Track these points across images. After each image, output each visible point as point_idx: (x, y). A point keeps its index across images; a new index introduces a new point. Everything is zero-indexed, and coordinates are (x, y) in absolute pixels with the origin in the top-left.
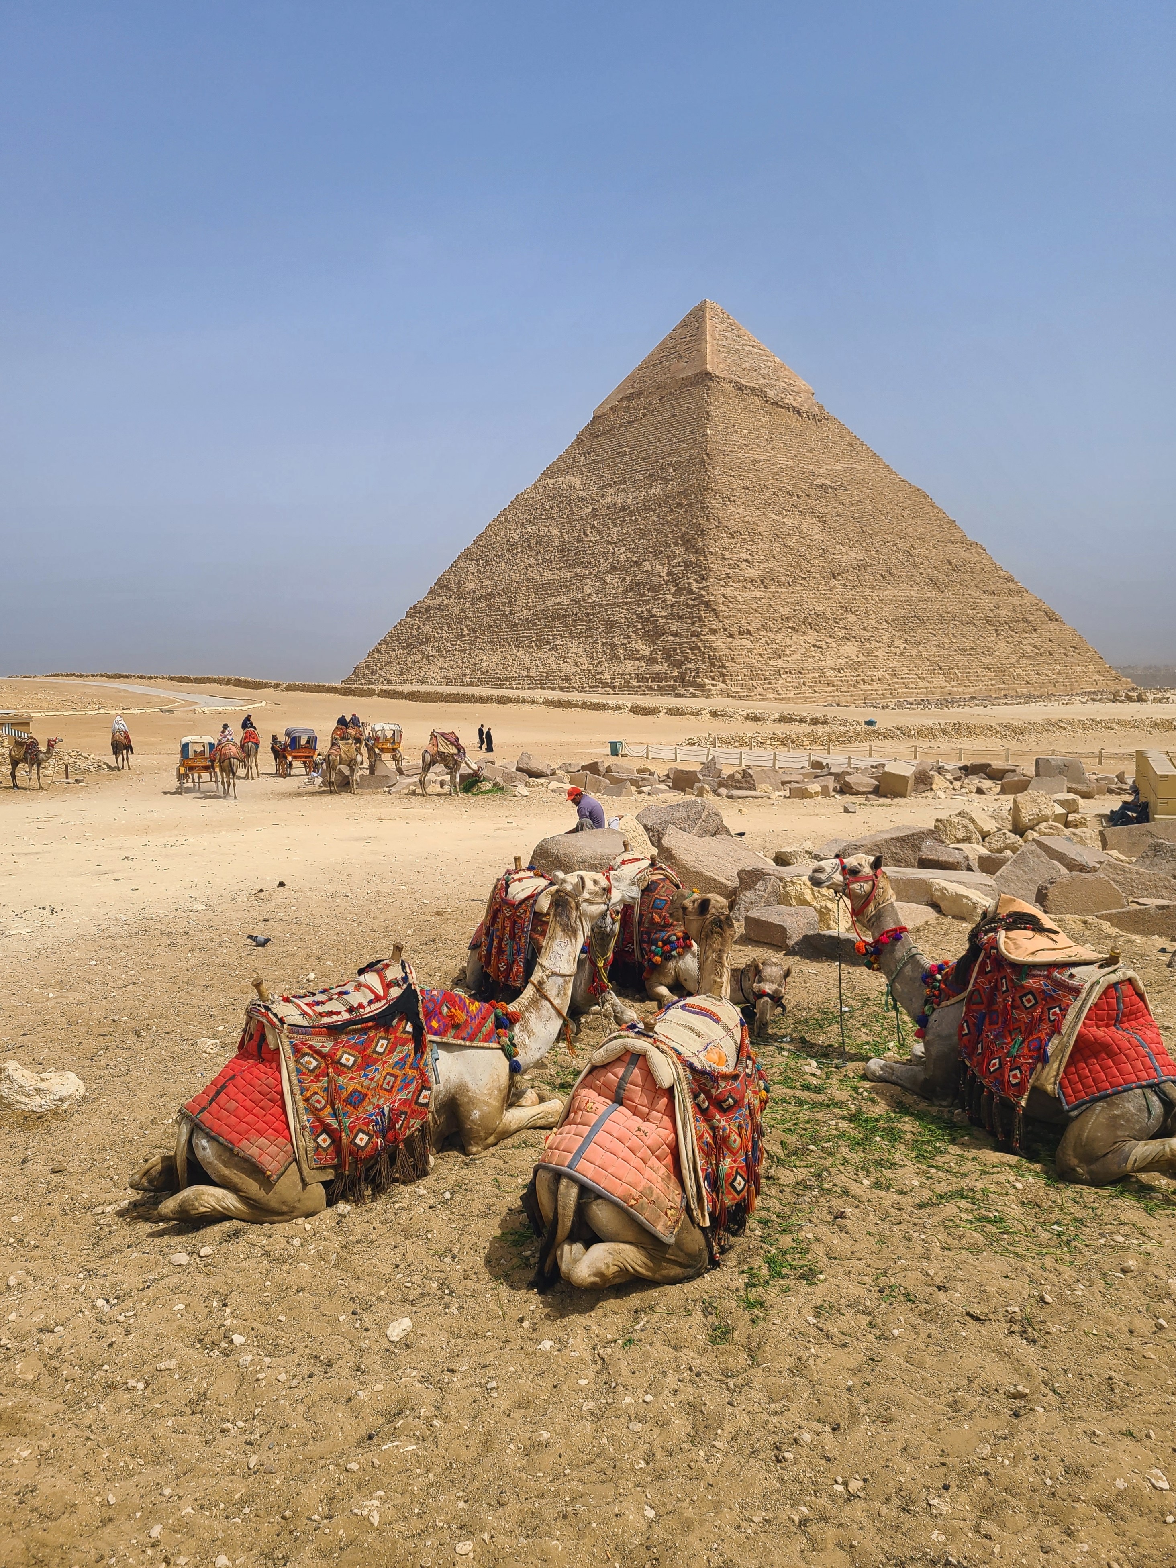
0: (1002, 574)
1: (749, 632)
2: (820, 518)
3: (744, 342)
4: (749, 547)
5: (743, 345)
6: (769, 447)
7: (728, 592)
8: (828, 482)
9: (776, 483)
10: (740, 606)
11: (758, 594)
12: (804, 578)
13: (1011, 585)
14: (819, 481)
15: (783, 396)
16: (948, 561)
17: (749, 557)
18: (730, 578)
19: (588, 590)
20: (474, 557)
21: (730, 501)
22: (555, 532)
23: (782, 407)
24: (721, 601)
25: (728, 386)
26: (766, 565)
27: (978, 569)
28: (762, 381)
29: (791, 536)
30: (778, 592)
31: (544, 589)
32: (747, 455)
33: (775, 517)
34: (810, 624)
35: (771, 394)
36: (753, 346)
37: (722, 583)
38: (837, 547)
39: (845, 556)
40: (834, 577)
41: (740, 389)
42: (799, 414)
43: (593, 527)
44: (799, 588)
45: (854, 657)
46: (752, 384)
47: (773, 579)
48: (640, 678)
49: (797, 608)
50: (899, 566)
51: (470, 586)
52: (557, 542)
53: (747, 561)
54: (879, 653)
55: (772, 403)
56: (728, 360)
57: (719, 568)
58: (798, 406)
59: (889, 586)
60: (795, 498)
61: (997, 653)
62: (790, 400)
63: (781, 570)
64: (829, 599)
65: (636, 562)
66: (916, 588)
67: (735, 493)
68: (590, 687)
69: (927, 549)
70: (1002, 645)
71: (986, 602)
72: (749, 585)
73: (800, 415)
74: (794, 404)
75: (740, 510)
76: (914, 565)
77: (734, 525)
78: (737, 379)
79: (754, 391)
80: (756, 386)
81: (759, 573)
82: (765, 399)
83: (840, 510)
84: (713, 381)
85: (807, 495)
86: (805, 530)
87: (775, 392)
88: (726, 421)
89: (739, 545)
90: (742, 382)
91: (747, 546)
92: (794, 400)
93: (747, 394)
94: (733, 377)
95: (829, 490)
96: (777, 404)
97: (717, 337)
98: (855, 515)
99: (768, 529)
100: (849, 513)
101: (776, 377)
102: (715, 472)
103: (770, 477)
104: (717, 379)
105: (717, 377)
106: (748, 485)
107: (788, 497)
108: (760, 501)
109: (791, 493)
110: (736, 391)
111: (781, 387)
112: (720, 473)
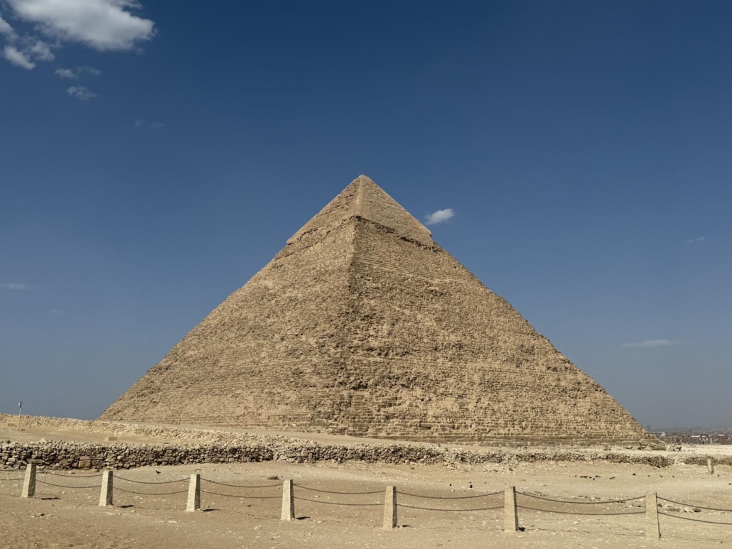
0: (561, 357)
3: (386, 201)
6: (397, 264)
7: (355, 357)
8: (438, 289)
9: (399, 286)
10: (363, 367)
11: (379, 359)
12: (416, 351)
13: (567, 365)
14: (431, 288)
15: (410, 234)
16: (522, 346)
17: (375, 334)
18: (358, 347)
19: (263, 355)
20: (198, 333)
21: (365, 296)
22: (251, 316)
23: (408, 241)
25: (372, 226)
26: (386, 340)
28: (395, 224)
29: (408, 321)
30: (394, 359)
31: (236, 354)
32: (380, 268)
33: (397, 309)
34: (417, 383)
35: (401, 232)
36: (391, 204)
38: (442, 331)
39: (447, 338)
40: (438, 351)
41: (380, 228)
42: (420, 246)
43: (274, 312)
45: (449, 407)
46: (389, 226)
47: (391, 350)
48: (284, 417)
49: (408, 371)
50: (487, 346)
51: (191, 353)
52: (250, 323)
54: (471, 407)
55: (401, 238)
56: (373, 210)
58: (420, 241)
59: (479, 360)
60: (413, 297)
61: (558, 412)
62: (414, 237)
63: (398, 344)
64: (433, 366)
65: (297, 335)
66: (498, 362)
68: (251, 425)
69: (507, 337)
70: (562, 406)
71: (550, 375)
72: (373, 353)
74: (417, 239)
75: (372, 302)
77: (366, 311)
78: (378, 222)
79: (390, 231)
80: (392, 227)
81: (382, 344)
82: (397, 235)
83: (446, 307)
84: (361, 221)
85: (422, 296)
86: (419, 318)
87: (404, 232)
88: (368, 246)
89: (368, 325)
90: (382, 223)
91: (374, 326)
92: (417, 237)
93: (384, 231)
94: (375, 220)
95: (438, 294)
96: (405, 238)
97: (367, 196)
98: (456, 311)
99: (391, 316)
100: (451, 310)
101: (405, 223)
102: (356, 276)
103: (396, 283)
104: (364, 221)
105: (365, 219)
106: (379, 287)
107: (408, 296)
108: (387, 297)
109: (410, 294)
110: (377, 229)
111: (409, 229)
112: (359, 277)
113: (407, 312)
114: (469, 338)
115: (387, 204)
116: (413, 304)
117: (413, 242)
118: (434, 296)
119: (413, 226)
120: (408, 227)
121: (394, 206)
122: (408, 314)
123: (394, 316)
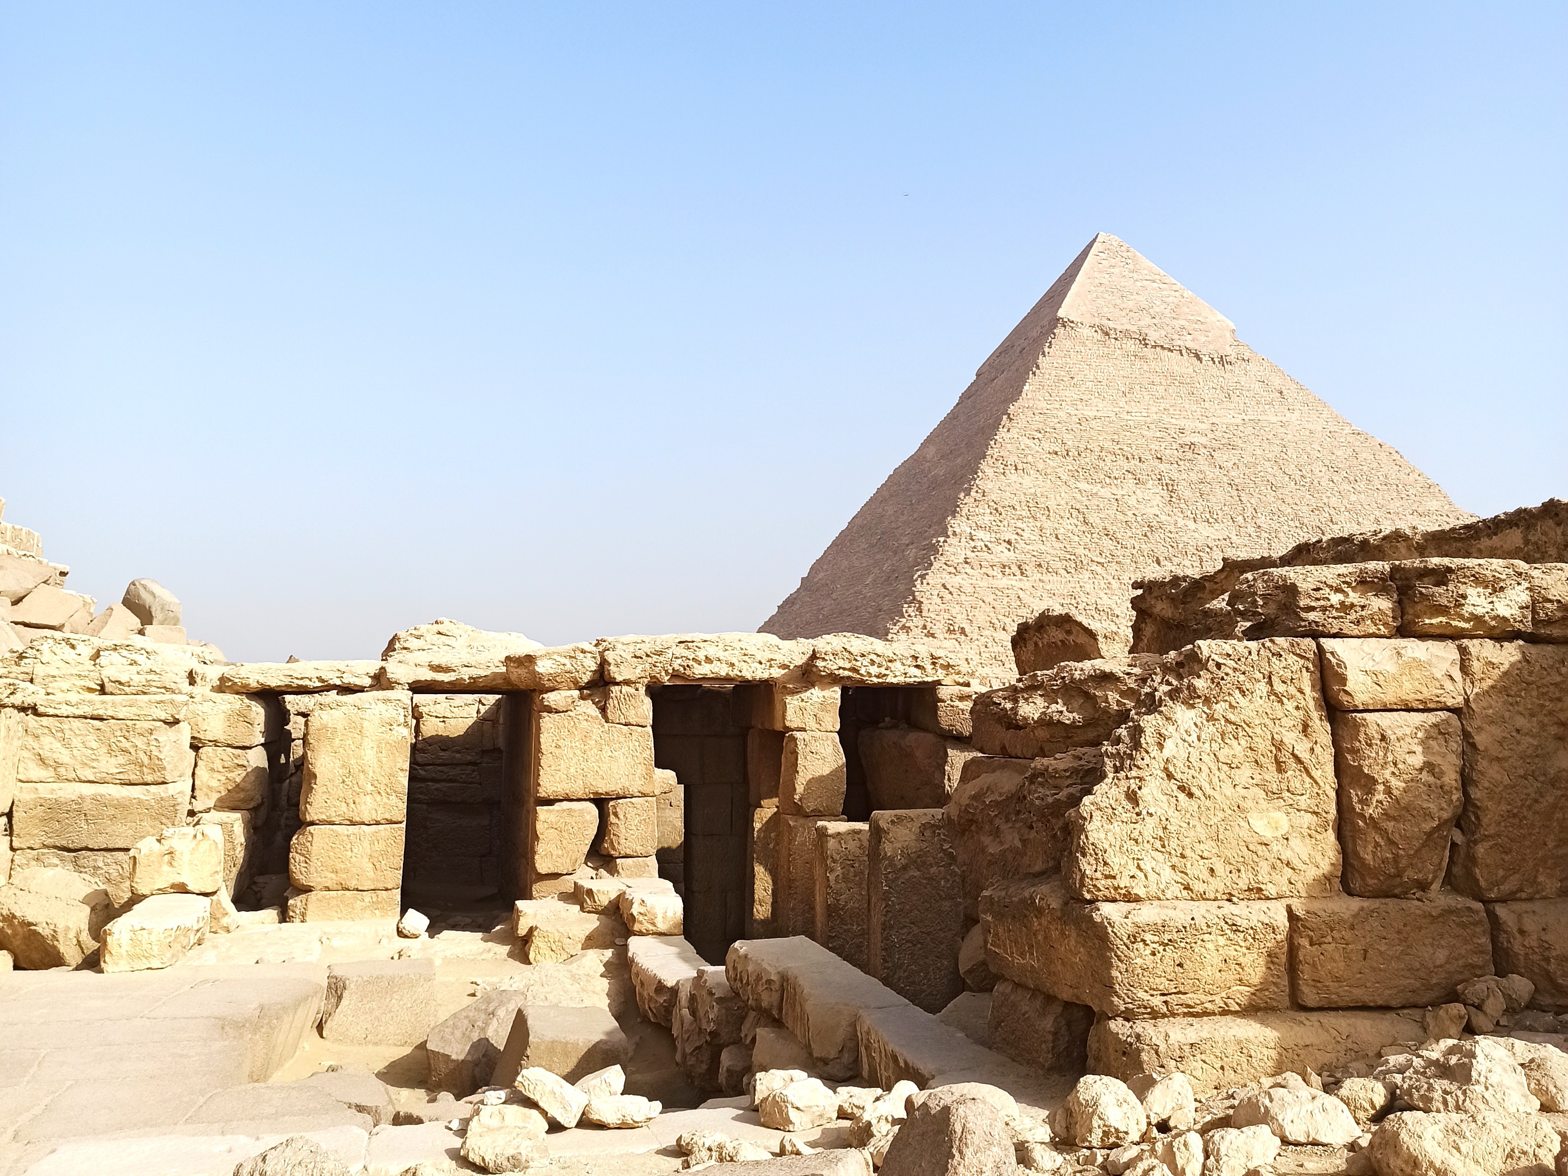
1: (963, 631)
2: (1171, 488)
3: (1141, 277)
4: (1024, 526)
7: (954, 581)
10: (963, 597)
11: (1003, 582)
12: (1102, 564)
14: (1187, 440)
15: (1176, 337)
17: (1013, 537)
18: (966, 563)
21: (1016, 469)
23: (1170, 350)
24: (935, 593)
25: (1086, 332)
26: (1037, 547)
28: (1148, 320)
29: (1100, 510)
30: (1041, 581)
32: (1072, 413)
33: (1083, 486)
35: (1153, 336)
37: (952, 570)
38: (1182, 523)
40: (1158, 563)
41: (1107, 334)
42: (1197, 356)
44: (1087, 575)
46: (1127, 326)
47: (1040, 565)
49: (1068, 601)
53: (1009, 542)
55: (1154, 347)
56: (1100, 301)
57: (954, 549)
58: (1197, 347)
60: (1137, 462)
62: (1187, 341)
63: (1060, 553)
67: (1030, 459)
72: (996, 571)
73: (1200, 359)
74: (1190, 345)
75: (1027, 481)
77: (1008, 499)
78: (1105, 322)
79: (1127, 334)
80: (1135, 329)
81: (1021, 557)
82: (1144, 342)
83: (1212, 475)
84: (1065, 327)
85: (1158, 458)
86: (1132, 501)
87: (1163, 333)
88: (1063, 373)
89: (1005, 523)
90: (1111, 324)
91: (1019, 524)
92: (1193, 340)
93: (1116, 339)
94: (1097, 321)
95: (1203, 450)
96: (1162, 346)
97: (1096, 275)
98: (1237, 481)
99: (1063, 502)
100: (1225, 479)
101: (1174, 315)
102: (1009, 435)
103: (1101, 438)
104: (1072, 325)
105: (1072, 322)
106: (1057, 449)
107: (1122, 461)
108: (1070, 467)
109: (1130, 456)
110: (1099, 336)
111: (1177, 326)
112: (1016, 436)
113: (1105, 492)
114: (1251, 530)
115: (1139, 284)
116: (1130, 476)
117: (1180, 351)
118: (1189, 455)
119: (1192, 318)
120: (1177, 323)
121: (1155, 285)
122: (1109, 495)
123: (1073, 502)
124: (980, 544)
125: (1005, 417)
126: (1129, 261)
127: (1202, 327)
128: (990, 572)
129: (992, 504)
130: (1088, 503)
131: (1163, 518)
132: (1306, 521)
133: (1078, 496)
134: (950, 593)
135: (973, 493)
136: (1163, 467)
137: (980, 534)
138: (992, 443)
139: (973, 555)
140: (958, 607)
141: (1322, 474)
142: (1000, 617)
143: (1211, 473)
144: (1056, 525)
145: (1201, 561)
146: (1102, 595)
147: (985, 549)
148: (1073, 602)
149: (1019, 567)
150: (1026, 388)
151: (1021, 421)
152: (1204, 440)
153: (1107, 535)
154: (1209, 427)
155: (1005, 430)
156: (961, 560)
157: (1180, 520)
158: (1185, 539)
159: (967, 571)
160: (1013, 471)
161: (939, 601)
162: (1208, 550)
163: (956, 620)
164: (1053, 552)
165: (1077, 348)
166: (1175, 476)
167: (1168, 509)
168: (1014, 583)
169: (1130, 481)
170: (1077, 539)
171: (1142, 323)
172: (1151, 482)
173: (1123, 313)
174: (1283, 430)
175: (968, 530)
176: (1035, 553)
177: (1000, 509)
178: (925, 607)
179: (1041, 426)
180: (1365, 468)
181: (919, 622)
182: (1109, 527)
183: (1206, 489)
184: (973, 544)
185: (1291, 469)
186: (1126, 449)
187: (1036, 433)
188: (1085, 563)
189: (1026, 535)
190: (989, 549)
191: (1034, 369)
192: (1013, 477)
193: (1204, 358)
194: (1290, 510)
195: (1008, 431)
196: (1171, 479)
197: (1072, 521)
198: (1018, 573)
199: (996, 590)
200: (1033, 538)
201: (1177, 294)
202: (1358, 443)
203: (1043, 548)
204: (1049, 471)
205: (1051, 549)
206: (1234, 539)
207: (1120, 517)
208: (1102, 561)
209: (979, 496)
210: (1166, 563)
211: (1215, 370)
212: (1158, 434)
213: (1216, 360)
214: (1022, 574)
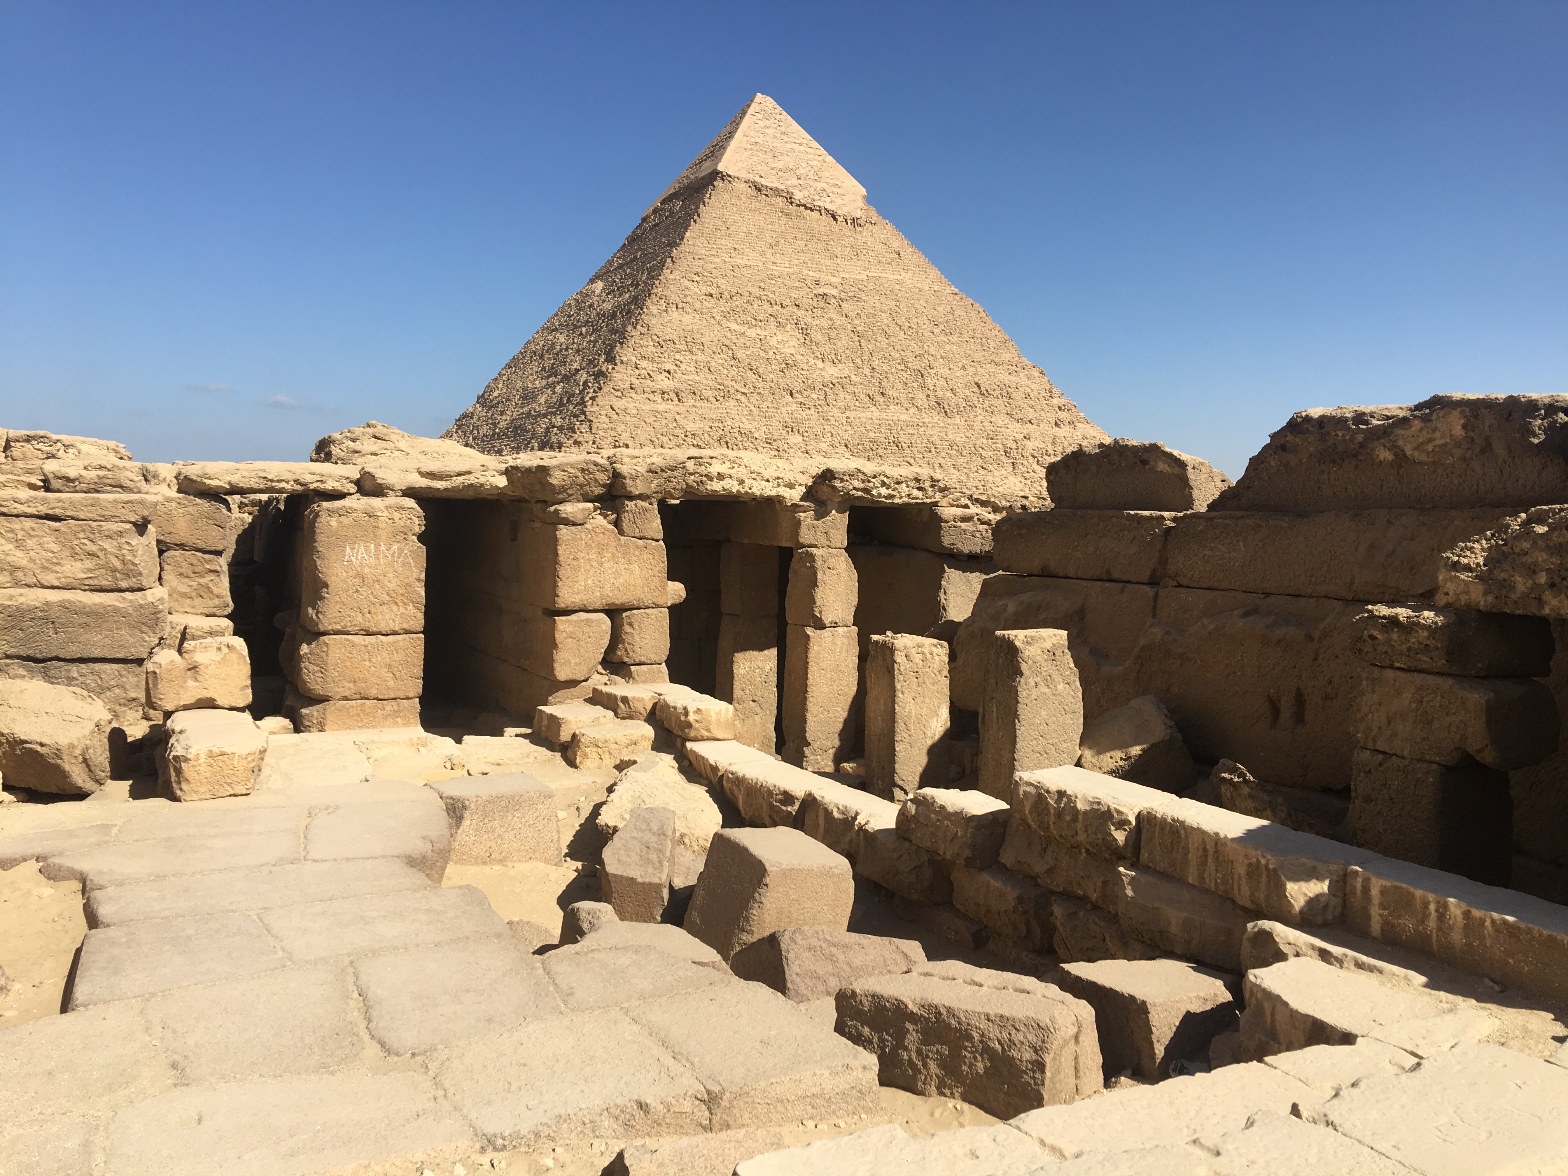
2: (805, 331)
3: (790, 139)
4: (681, 358)
5: (786, 142)
6: (769, 252)
7: (619, 404)
10: (628, 418)
11: (662, 406)
12: (744, 394)
14: (821, 291)
15: (817, 197)
16: (976, 384)
17: (672, 368)
18: (632, 388)
20: (513, 364)
21: (677, 308)
23: (812, 210)
24: (604, 413)
25: (743, 186)
26: (692, 377)
27: (1018, 396)
28: (794, 181)
29: (746, 347)
30: (694, 406)
32: (727, 260)
33: (734, 326)
34: (727, 443)
35: (798, 196)
36: (800, 144)
38: (812, 362)
39: (818, 372)
40: (791, 395)
41: (759, 190)
42: (834, 217)
44: (733, 403)
46: (776, 185)
47: (694, 393)
49: (716, 424)
50: (899, 386)
53: (669, 372)
55: (798, 205)
56: (754, 159)
57: (621, 376)
58: (834, 209)
59: (873, 408)
60: (779, 307)
62: (826, 202)
63: (711, 383)
64: (770, 417)
66: (913, 410)
67: (689, 299)
69: (950, 369)
71: (1016, 430)
72: (658, 398)
73: (835, 219)
74: (828, 206)
75: (687, 319)
76: (923, 387)
77: (669, 333)
78: (757, 179)
79: (776, 192)
80: (782, 187)
81: (678, 385)
82: (790, 200)
83: (839, 322)
84: (723, 180)
85: (796, 305)
86: (773, 342)
87: (807, 193)
88: (720, 223)
89: (666, 355)
90: (763, 182)
91: (678, 356)
92: (831, 202)
93: (766, 195)
94: (751, 177)
95: (833, 300)
96: (805, 206)
97: (752, 133)
98: (858, 328)
99: (715, 339)
100: (849, 326)
101: (816, 178)
102: (672, 277)
103: (750, 284)
104: (729, 179)
105: (730, 176)
106: (713, 292)
107: (766, 306)
108: (723, 309)
109: (773, 302)
110: (752, 192)
111: (819, 188)
112: (678, 277)
113: (752, 333)
114: (867, 371)
115: (788, 146)
116: (772, 319)
117: (820, 211)
118: (822, 304)
119: (831, 182)
120: (820, 185)
121: (802, 148)
122: (754, 335)
123: (724, 340)
124: (643, 372)
125: (669, 260)
126: (781, 124)
127: (839, 191)
128: (651, 396)
129: (655, 337)
130: (736, 341)
131: (799, 357)
132: (910, 365)
133: (729, 335)
134: (617, 414)
135: (639, 327)
136: (801, 313)
137: (643, 364)
138: (657, 282)
139: (637, 382)
140: (623, 427)
141: (925, 326)
142: (659, 436)
143: (839, 320)
144: (709, 359)
145: (826, 394)
146: (744, 420)
147: (648, 377)
148: (720, 425)
149: (677, 394)
150: (687, 234)
151: (683, 264)
152: (834, 292)
153: (751, 369)
154: (840, 280)
155: (669, 271)
156: (628, 385)
157: (811, 359)
158: (814, 376)
159: (632, 395)
160: (674, 309)
161: (607, 420)
162: (831, 386)
163: (621, 437)
164: (705, 382)
165: (733, 201)
166: (809, 320)
167: (802, 350)
168: (671, 407)
169: (773, 324)
170: (725, 371)
171: (789, 183)
172: (789, 326)
173: (774, 172)
174: (898, 287)
175: (634, 359)
176: (690, 383)
177: (662, 342)
178: (594, 426)
179: (699, 270)
180: (959, 323)
181: (589, 437)
182: (753, 363)
183: (833, 334)
184: (637, 372)
185: (901, 321)
186: (770, 295)
187: (693, 276)
188: (732, 392)
189: (683, 367)
190: (651, 377)
191: (695, 217)
192: (675, 315)
193: (840, 219)
194: (898, 355)
195: (671, 272)
196: (806, 324)
197: (722, 356)
198: (676, 399)
199: (655, 413)
200: (689, 369)
201: (820, 158)
202: (955, 302)
203: (697, 378)
204: (704, 311)
205: (704, 380)
206: (853, 377)
207: (763, 354)
208: (746, 391)
209: (644, 330)
210: (798, 395)
211: (847, 230)
212: (797, 284)
213: (849, 221)
214: (679, 400)
